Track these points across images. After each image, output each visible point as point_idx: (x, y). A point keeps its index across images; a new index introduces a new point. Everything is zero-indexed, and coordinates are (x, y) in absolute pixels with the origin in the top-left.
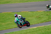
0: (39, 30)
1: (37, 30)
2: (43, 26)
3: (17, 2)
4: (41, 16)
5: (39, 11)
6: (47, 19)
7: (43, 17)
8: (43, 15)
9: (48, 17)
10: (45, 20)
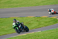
0: (28, 37)
1: (27, 37)
2: (33, 33)
3: (5, 7)
4: (31, 22)
5: (29, 17)
6: (38, 25)
7: (33, 24)
8: (33, 21)
9: (38, 23)
10: (35, 26)
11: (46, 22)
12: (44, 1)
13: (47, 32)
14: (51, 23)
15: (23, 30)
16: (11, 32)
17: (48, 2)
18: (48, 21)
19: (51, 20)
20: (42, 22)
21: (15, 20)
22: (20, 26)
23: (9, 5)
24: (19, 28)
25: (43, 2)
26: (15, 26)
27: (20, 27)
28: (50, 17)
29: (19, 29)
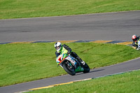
11: (105, 56)
12: (101, 3)
13: (106, 82)
14: (117, 58)
16: (13, 81)
17: (110, 4)
18: (109, 52)
19: (116, 51)
20: (93, 56)
23: (9, 11)
25: (96, 4)
28: (113, 42)
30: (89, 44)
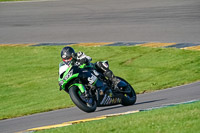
5: (82, 44)
11: (164, 70)
14: (185, 75)
15: (108, 98)
21: (71, 50)
22: (92, 80)
24: (88, 88)
26: (69, 76)
27: (95, 84)
29: (91, 91)
30: (134, 49)
